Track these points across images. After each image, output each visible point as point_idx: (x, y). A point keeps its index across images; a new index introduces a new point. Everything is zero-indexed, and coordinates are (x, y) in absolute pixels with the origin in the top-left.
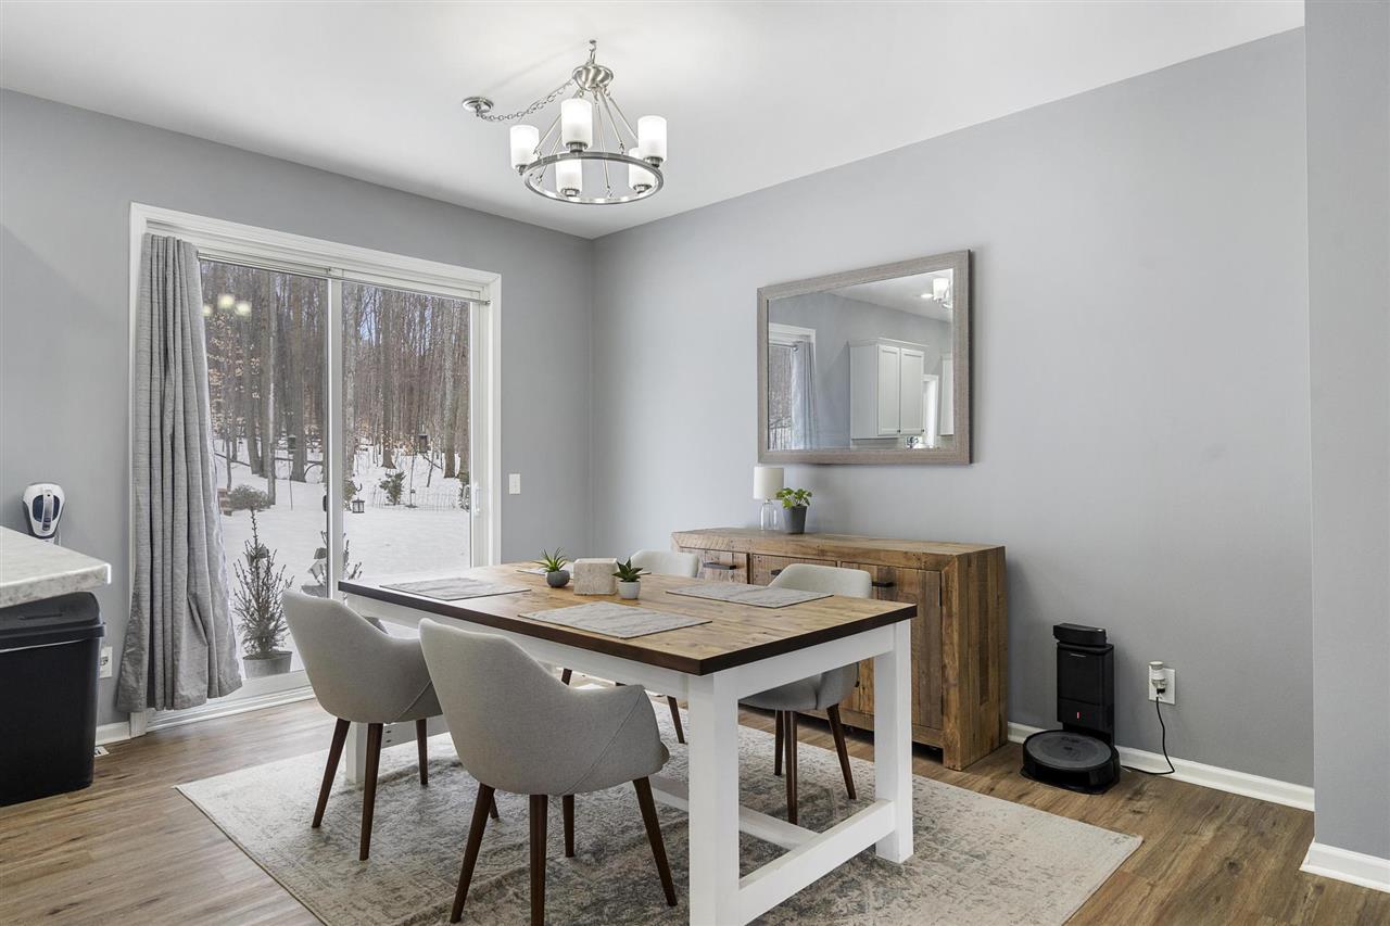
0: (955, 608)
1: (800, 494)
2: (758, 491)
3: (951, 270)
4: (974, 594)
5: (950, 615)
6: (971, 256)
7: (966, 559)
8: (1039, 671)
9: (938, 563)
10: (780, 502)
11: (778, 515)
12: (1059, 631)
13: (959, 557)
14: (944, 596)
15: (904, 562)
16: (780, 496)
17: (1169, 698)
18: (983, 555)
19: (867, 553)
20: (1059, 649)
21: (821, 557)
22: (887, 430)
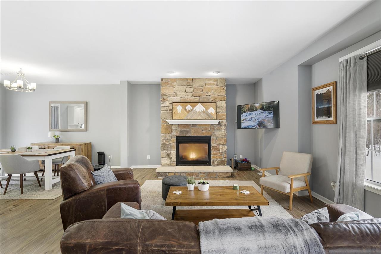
0: (83, 151)
1: (58, 136)
2: (49, 136)
3: (84, 104)
4: (86, 149)
5: (82, 152)
6: (87, 102)
7: (85, 144)
8: (95, 158)
9: (81, 145)
10: (54, 138)
11: (54, 140)
12: (98, 153)
13: (84, 144)
14: (82, 149)
15: (76, 145)
16: (54, 136)
17: (111, 159)
18: (88, 144)
19: (70, 144)
20: (98, 155)
21: (62, 145)
22: (76, 123)
